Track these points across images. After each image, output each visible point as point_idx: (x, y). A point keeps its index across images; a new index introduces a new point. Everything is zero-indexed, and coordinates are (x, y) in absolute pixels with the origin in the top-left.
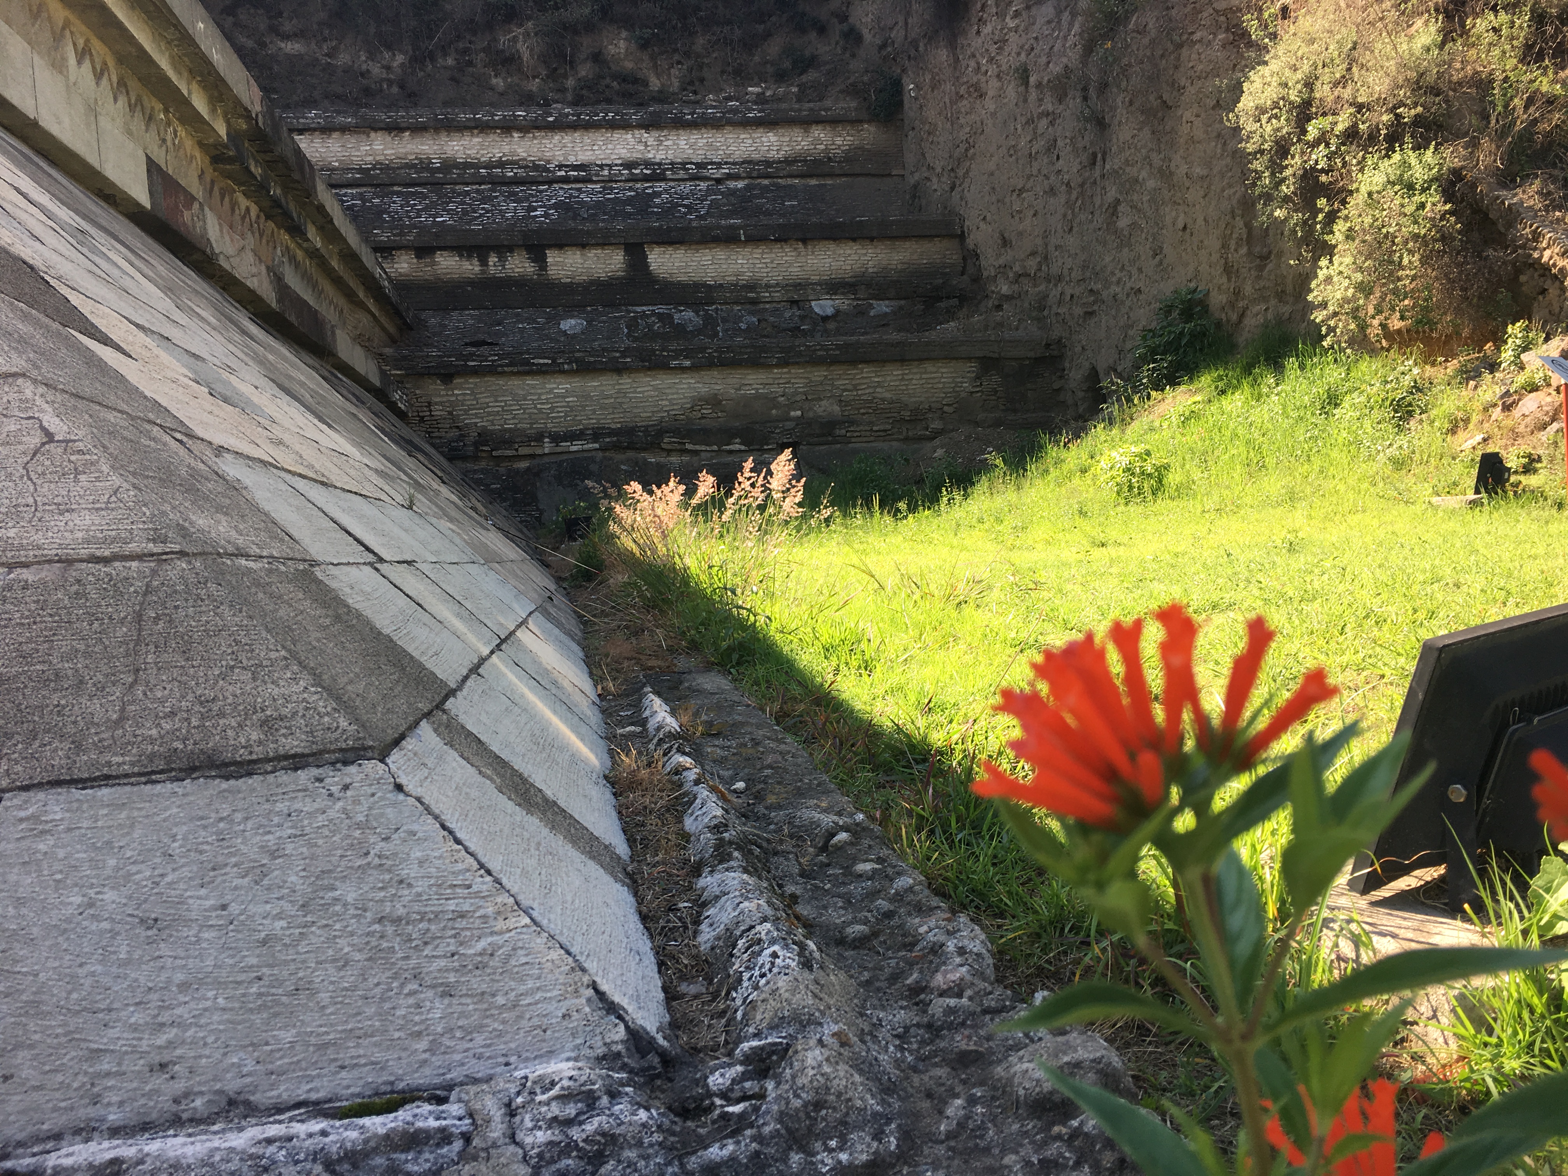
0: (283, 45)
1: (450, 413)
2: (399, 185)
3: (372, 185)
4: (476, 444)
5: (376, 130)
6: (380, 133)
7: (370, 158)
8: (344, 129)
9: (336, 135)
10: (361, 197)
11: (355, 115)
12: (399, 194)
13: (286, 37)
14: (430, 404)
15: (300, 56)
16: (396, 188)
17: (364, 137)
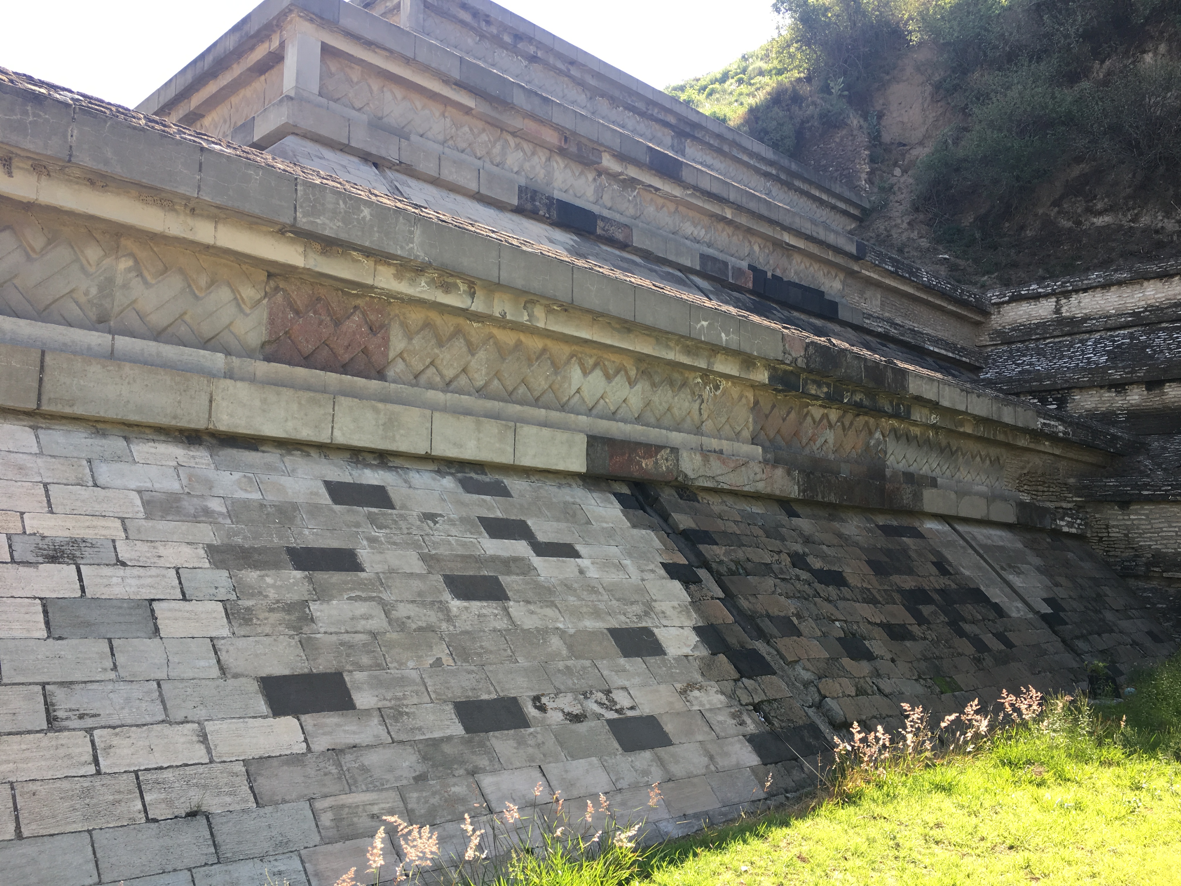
0: (1095, 220)
1: (1126, 535)
2: (1167, 322)
3: (1142, 325)
4: (1148, 565)
5: (1148, 279)
6: (1152, 282)
7: (1143, 303)
8: (1120, 283)
9: (1113, 289)
10: (1132, 336)
11: (1130, 270)
12: (1164, 329)
13: (1100, 213)
14: (1107, 527)
15: (1108, 226)
16: (1164, 325)
17: (1138, 286)
